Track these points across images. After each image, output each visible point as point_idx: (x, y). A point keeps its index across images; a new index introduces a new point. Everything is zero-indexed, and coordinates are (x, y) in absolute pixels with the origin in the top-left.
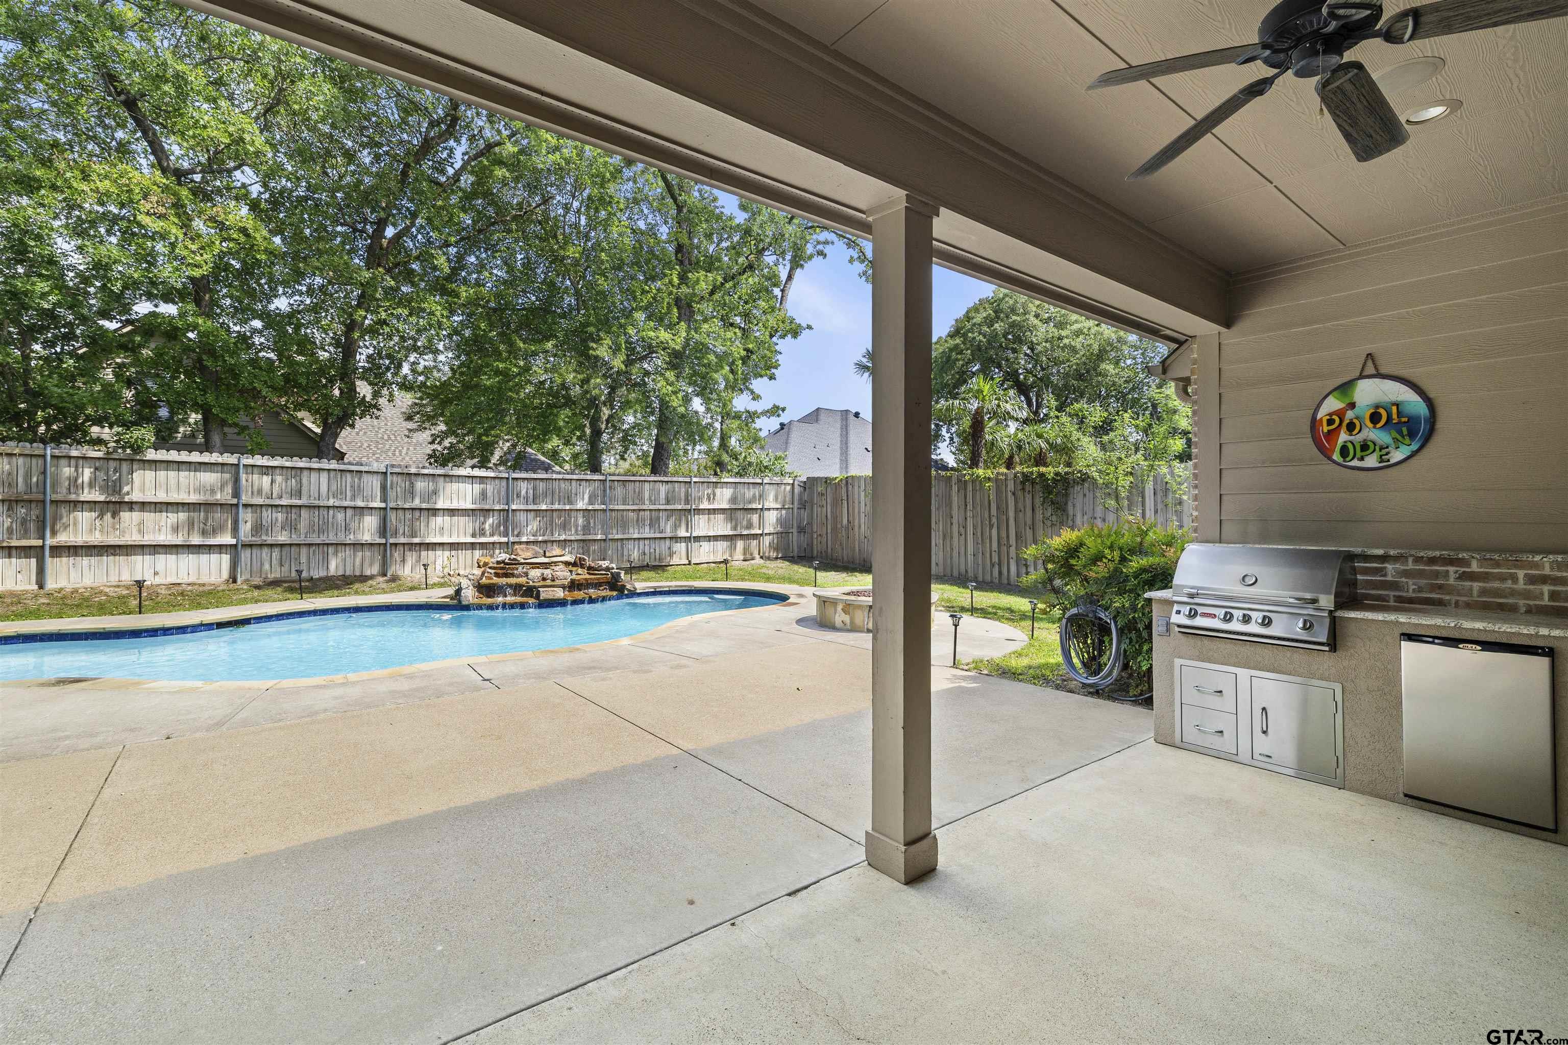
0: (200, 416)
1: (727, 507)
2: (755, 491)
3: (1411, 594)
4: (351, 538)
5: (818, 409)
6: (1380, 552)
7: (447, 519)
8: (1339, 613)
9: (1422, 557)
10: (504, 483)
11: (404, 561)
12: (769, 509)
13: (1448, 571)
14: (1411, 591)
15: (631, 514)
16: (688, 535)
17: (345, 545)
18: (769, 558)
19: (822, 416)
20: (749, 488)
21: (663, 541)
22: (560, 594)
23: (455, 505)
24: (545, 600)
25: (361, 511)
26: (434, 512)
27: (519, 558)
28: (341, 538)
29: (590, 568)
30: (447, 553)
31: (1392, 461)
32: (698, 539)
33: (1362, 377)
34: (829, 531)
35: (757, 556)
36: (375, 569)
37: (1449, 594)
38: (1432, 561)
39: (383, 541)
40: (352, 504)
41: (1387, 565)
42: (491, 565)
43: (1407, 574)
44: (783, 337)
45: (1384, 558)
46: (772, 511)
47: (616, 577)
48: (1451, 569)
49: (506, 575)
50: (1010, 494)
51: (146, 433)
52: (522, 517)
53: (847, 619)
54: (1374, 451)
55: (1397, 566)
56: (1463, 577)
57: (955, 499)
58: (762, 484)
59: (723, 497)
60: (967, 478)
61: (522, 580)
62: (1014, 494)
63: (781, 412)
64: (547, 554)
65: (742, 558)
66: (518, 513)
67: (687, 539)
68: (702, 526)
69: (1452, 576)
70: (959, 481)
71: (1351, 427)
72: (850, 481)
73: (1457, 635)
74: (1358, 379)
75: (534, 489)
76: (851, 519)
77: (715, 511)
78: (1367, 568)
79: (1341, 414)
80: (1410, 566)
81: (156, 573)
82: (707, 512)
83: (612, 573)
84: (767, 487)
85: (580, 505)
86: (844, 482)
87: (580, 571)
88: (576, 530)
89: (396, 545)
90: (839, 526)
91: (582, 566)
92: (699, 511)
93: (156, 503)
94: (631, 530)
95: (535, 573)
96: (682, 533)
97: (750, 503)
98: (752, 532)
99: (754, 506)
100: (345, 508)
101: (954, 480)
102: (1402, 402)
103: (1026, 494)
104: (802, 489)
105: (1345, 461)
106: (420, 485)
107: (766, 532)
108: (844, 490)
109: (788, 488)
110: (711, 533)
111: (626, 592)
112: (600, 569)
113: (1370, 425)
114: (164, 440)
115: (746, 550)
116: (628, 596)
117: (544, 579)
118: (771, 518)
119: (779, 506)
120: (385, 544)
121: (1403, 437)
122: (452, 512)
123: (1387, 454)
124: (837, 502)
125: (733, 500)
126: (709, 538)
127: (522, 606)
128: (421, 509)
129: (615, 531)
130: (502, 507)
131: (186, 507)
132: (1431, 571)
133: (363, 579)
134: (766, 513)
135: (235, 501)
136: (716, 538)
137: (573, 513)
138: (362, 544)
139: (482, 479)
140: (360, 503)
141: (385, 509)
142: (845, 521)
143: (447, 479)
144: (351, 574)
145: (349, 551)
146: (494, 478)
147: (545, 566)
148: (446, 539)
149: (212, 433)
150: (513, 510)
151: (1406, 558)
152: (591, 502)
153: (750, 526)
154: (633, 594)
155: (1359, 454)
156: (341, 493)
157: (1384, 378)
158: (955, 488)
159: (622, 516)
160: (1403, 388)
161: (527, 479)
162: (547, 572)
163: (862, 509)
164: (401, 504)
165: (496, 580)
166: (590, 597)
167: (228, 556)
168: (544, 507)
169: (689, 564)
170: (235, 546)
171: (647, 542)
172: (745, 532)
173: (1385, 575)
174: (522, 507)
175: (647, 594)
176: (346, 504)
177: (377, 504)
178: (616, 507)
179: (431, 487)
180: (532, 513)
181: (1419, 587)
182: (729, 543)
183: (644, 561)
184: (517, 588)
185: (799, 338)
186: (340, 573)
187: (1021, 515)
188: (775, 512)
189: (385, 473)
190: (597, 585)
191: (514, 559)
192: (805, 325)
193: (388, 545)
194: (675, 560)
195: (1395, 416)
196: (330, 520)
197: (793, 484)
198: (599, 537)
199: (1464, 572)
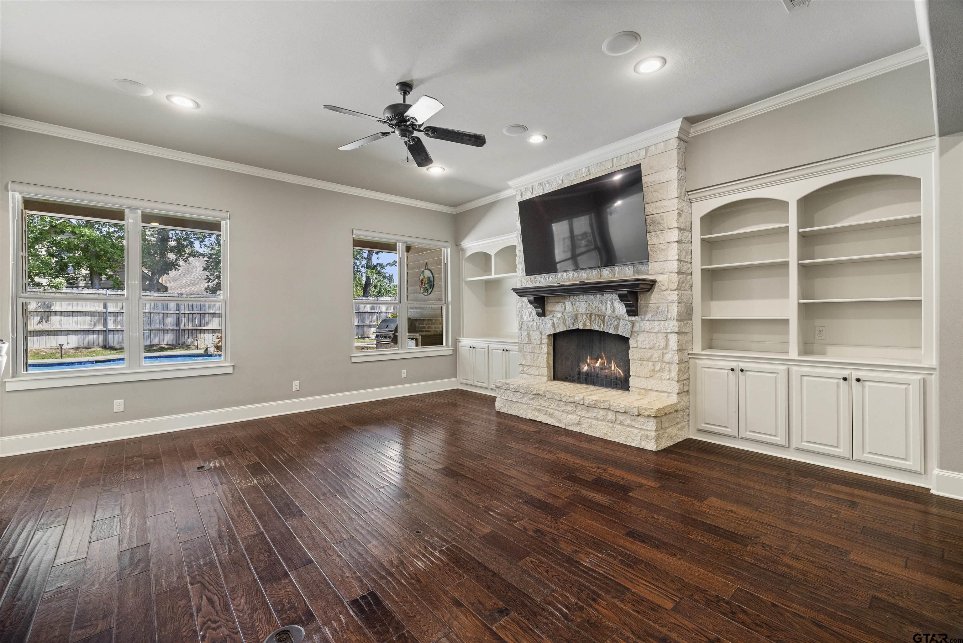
0: (88, 272)
4: (162, 327)
17: (159, 330)
25: (166, 315)
28: (157, 327)
30: (210, 335)
39: (178, 329)
40: (162, 312)
51: (60, 280)
81: (68, 343)
93: (67, 312)
100: (159, 313)
114: (72, 283)
131: (82, 313)
135: (105, 311)
138: (168, 330)
140: (166, 311)
141: (178, 314)
149: (94, 279)
156: (157, 307)
167: (102, 336)
170: (106, 331)
177: (175, 312)
193: (180, 330)
196: (152, 319)
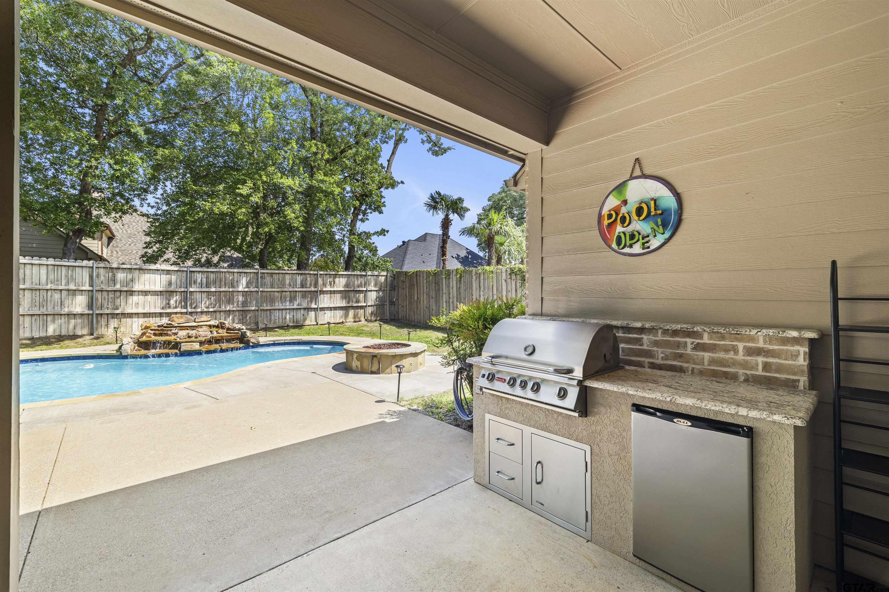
1: (343, 289)
2: (361, 280)
3: (660, 362)
4: (66, 310)
5: (426, 234)
6: (639, 325)
7: (141, 298)
8: (589, 383)
9: (668, 330)
10: (185, 274)
11: (107, 325)
12: (371, 291)
13: (686, 342)
14: (660, 358)
15: (276, 294)
16: (316, 306)
17: (61, 315)
18: (371, 321)
19: (428, 238)
20: (357, 279)
21: (299, 311)
22: (196, 346)
23: (147, 288)
24: (185, 351)
25: (73, 293)
26: (131, 293)
27: (173, 323)
28: (58, 310)
29: (228, 329)
30: (141, 320)
31: (652, 248)
32: (322, 309)
33: (632, 178)
34: (407, 304)
35: (363, 319)
36: (85, 331)
37: (687, 362)
38: (675, 333)
39: (91, 312)
40: (66, 288)
41: (643, 336)
42: (153, 328)
43: (656, 344)
44: (387, 188)
45: (641, 330)
46: (373, 292)
47: (244, 335)
48: (689, 340)
49: (161, 335)
50: (503, 281)
52: (198, 296)
53: (358, 364)
54: (638, 240)
55: (650, 337)
56: (699, 347)
57: (474, 284)
58: (366, 275)
59: (340, 284)
60: (480, 271)
61: (172, 338)
62: (506, 281)
63: (386, 233)
64: (197, 320)
65: (353, 320)
66: (195, 294)
67: (315, 310)
68: (325, 301)
69: (689, 346)
70: (476, 273)
71: (623, 220)
72: (418, 274)
73: (674, 409)
74: (629, 180)
75: (207, 278)
76: (419, 296)
77: (334, 292)
78: (630, 338)
79: (617, 210)
80: (660, 337)
82: (329, 292)
83: (241, 332)
84: (369, 277)
85: (241, 289)
86: (415, 274)
87: (220, 331)
88: (238, 304)
89: (101, 314)
90: (413, 301)
91: (222, 328)
92: (323, 292)
94: (277, 304)
95: (182, 333)
96: (313, 306)
97: (358, 287)
98: (360, 305)
99: (361, 289)
100: (61, 290)
101: (474, 273)
102: (659, 198)
103: (512, 281)
104: (393, 279)
105: (619, 248)
106: (120, 276)
107: (368, 304)
108: (415, 279)
109: (383, 278)
110: (332, 305)
111: (251, 344)
112: (234, 329)
113: (636, 218)
115: (355, 317)
116: (253, 347)
117: (189, 337)
118: (372, 296)
119: (377, 289)
120: (92, 314)
121: (658, 226)
122: (145, 293)
123: (647, 242)
124: (411, 286)
125: (347, 285)
126: (330, 309)
127: (167, 355)
128: (121, 291)
129: (265, 305)
130: (183, 290)
132: (675, 341)
133: (74, 337)
134: (369, 293)
136: (335, 308)
137: (235, 293)
138: (75, 315)
139: (168, 272)
140: (72, 287)
141: (92, 291)
142: (416, 298)
143: (141, 272)
144: (66, 334)
145: (63, 320)
146: (177, 271)
147: (193, 328)
148: (140, 310)
150: (191, 292)
151: (657, 329)
152: (247, 286)
153: (358, 301)
154: (257, 345)
155: (628, 243)
156: (58, 281)
157: (646, 178)
158: (474, 277)
159: (270, 295)
160: (660, 185)
161: (201, 272)
162: (193, 333)
163: (425, 291)
164: (105, 288)
165: (153, 338)
166: (221, 348)
168: (213, 289)
169: (317, 324)
171: (288, 311)
172: (355, 305)
173: (642, 345)
174: (198, 290)
175: (268, 345)
176: (60, 288)
177: (87, 287)
178: (266, 290)
179: (130, 276)
180: (205, 293)
181: (666, 356)
182: (344, 312)
183: (285, 323)
184: (167, 344)
185: (396, 188)
186: (57, 333)
187: (510, 293)
188: (375, 293)
189: (92, 267)
190: (229, 340)
191: (170, 324)
192: (399, 181)
193: (95, 315)
194: (307, 322)
195: (652, 209)
196: (49, 298)
197: (387, 276)
198: (253, 308)
199: (698, 343)
